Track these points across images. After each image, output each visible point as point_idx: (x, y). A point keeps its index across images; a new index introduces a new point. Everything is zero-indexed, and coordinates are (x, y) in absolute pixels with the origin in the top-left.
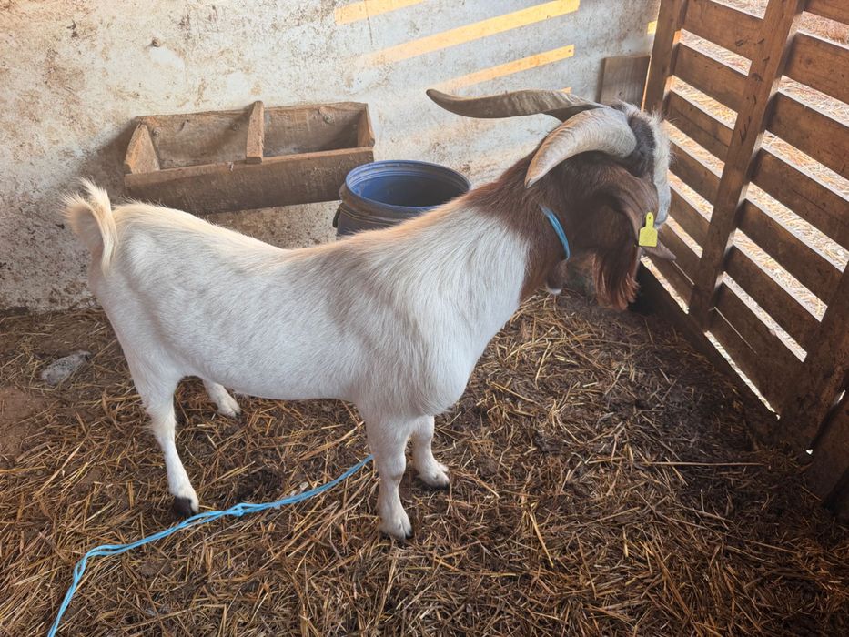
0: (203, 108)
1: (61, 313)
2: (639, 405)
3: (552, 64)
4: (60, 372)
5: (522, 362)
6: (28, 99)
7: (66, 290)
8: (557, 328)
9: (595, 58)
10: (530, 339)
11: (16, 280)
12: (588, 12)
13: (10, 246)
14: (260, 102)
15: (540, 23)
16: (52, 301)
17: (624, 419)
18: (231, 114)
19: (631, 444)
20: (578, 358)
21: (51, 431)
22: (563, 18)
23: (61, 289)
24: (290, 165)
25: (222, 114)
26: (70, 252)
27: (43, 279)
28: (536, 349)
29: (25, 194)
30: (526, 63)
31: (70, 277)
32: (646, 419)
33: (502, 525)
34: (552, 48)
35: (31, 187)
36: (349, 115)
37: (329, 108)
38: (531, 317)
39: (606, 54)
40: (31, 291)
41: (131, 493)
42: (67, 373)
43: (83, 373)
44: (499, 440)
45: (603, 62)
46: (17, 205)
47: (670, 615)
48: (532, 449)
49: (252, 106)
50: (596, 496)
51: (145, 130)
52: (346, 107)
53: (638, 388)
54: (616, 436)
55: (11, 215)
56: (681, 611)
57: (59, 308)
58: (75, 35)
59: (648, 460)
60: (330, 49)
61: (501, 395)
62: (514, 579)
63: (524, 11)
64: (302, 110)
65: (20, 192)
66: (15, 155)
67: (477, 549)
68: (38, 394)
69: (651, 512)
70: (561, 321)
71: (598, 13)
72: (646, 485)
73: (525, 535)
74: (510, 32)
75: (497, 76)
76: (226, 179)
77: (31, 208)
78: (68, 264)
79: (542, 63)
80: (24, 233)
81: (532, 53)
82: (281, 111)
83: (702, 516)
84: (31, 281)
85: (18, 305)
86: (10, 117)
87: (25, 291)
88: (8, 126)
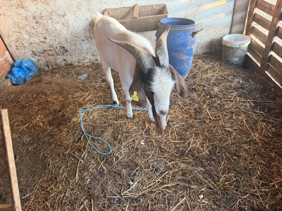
0: (122, 6)
1: (80, 66)
2: (242, 88)
4: (82, 78)
5: (208, 78)
6: (79, 4)
7: (82, 59)
8: (219, 71)
10: (210, 73)
11: (70, 55)
13: (70, 46)
14: (137, 4)
16: (79, 62)
17: (237, 91)
18: (130, 7)
19: (238, 96)
20: (225, 78)
21: (81, 89)
23: (81, 59)
24: (145, 19)
25: (127, 8)
26: (84, 48)
27: (77, 56)
28: (212, 76)
29: (75, 31)
31: (84, 55)
32: (243, 91)
33: (198, 111)
35: (77, 29)
36: (161, 7)
37: (156, 5)
38: (211, 68)
40: (74, 59)
41: (102, 101)
42: (84, 78)
43: (88, 78)
44: (199, 95)
46: (73, 34)
47: (245, 131)
48: (208, 97)
49: (135, 5)
50: (226, 106)
51: (107, 12)
52: (160, 5)
53: (242, 84)
54: (234, 95)
55: (71, 37)
56: (248, 131)
57: (80, 64)
59: (243, 100)
61: (200, 85)
62: (201, 122)
64: (148, 6)
65: (74, 30)
66: (74, 20)
67: (191, 115)
68: (77, 82)
69: (242, 111)
70: (220, 69)
72: (242, 105)
73: (205, 113)
76: (128, 23)
77: (76, 35)
78: (83, 51)
80: (74, 43)
82: (142, 6)
83: (258, 112)
84: (74, 56)
85: (70, 63)
86: (74, 9)
87: (72, 59)
88: (73, 11)
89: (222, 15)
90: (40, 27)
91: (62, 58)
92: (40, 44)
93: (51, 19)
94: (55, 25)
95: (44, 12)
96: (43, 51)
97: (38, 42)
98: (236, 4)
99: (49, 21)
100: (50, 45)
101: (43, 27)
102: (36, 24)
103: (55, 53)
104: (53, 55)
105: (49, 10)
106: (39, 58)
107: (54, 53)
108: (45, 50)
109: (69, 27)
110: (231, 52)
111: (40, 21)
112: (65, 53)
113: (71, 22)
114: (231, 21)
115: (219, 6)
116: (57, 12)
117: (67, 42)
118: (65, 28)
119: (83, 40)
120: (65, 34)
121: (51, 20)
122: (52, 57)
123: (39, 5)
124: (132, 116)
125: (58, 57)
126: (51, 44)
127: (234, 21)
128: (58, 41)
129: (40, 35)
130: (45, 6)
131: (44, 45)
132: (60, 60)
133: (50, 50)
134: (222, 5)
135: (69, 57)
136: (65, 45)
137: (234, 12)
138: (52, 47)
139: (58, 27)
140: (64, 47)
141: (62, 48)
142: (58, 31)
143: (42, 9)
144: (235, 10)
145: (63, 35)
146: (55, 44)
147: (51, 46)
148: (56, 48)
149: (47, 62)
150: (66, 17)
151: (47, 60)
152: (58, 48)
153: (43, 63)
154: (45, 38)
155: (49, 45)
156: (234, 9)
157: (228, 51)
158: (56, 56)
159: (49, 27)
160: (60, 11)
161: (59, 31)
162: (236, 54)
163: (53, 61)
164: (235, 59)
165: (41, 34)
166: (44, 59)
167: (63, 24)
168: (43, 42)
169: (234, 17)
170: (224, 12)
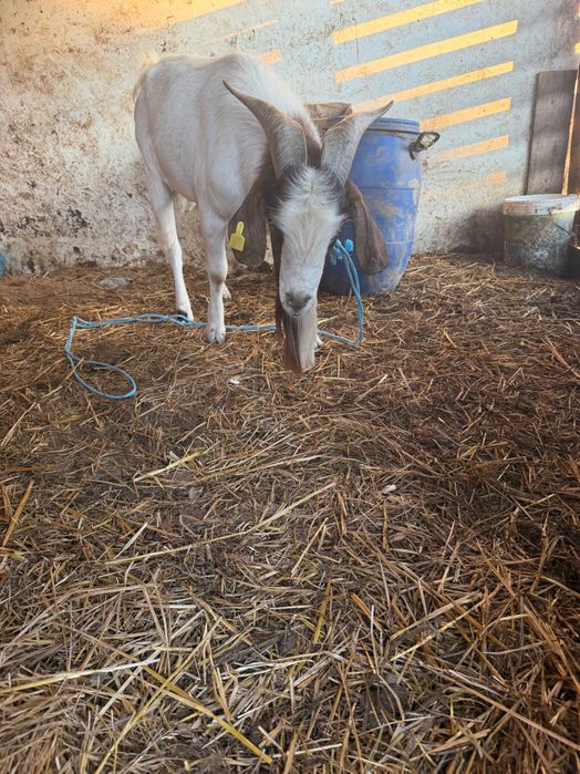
1: (118, 268)
2: (553, 301)
3: (496, 77)
4: (111, 283)
5: (458, 289)
7: (124, 250)
8: (493, 278)
9: (531, 72)
10: (467, 282)
11: (93, 237)
12: (525, 35)
13: (95, 209)
15: (486, 43)
16: (113, 258)
20: (507, 289)
22: (504, 40)
23: (120, 249)
26: (132, 217)
27: (110, 239)
28: (472, 285)
29: (112, 168)
30: (474, 76)
31: (127, 238)
33: (418, 333)
34: (496, 64)
35: (117, 163)
36: (337, 110)
39: (540, 70)
40: (101, 248)
42: (116, 285)
43: (128, 286)
44: (428, 315)
45: (538, 75)
46: (106, 176)
50: (502, 328)
52: (337, 105)
54: (529, 311)
55: (101, 184)
57: (116, 265)
58: (164, 50)
60: (328, 63)
63: (473, 34)
65: (110, 166)
66: (112, 137)
67: (396, 341)
71: (533, 35)
73: (437, 338)
74: (462, 51)
75: (451, 86)
77: (113, 179)
78: (129, 228)
79: (487, 76)
80: (106, 200)
81: (480, 68)
84: (102, 240)
85: (91, 259)
86: (114, 109)
87: (97, 248)
88: (112, 115)
89: (501, 142)
90: (25, 153)
91: (70, 244)
92: (18, 200)
93: (54, 132)
94: (62, 150)
95: (38, 112)
96: (24, 222)
97: (14, 194)
98: (538, 112)
99: (48, 138)
100: (43, 205)
101: (31, 153)
102: (15, 146)
103: (53, 228)
104: (48, 235)
105: (52, 109)
106: (12, 239)
107: (50, 227)
108: (28, 219)
109: (96, 156)
110: (525, 231)
111: (26, 136)
112: (80, 231)
113: (103, 144)
114: (524, 160)
115: (492, 115)
116: (72, 114)
117: (87, 197)
118: (85, 159)
119: (130, 196)
120: (85, 174)
121: (54, 135)
122: (44, 241)
123: (28, 96)
124: (221, 337)
125: (61, 239)
126: (47, 200)
127: (533, 157)
128: (65, 193)
129: (21, 176)
130: (44, 98)
131: (27, 203)
132: (64, 249)
133: (42, 220)
134: (498, 114)
135: (89, 241)
136: (81, 206)
137: (533, 132)
138: (48, 211)
139: (70, 154)
140: (79, 213)
141: (74, 215)
142: (67, 167)
143: (35, 104)
144: (535, 129)
145: (78, 178)
146: (57, 203)
147: (46, 207)
148: (59, 214)
149: (31, 253)
150: (92, 130)
151: (31, 248)
152: (64, 214)
153: (19, 258)
154: (34, 185)
155: (39, 205)
156: (532, 126)
157: (519, 230)
158: (54, 237)
159: (46, 155)
160: (78, 114)
161: (71, 167)
162: (540, 236)
163: (45, 252)
164: (538, 254)
165: (24, 172)
166: (25, 243)
167: (83, 148)
168: (26, 196)
169: (534, 146)
170: (505, 134)
